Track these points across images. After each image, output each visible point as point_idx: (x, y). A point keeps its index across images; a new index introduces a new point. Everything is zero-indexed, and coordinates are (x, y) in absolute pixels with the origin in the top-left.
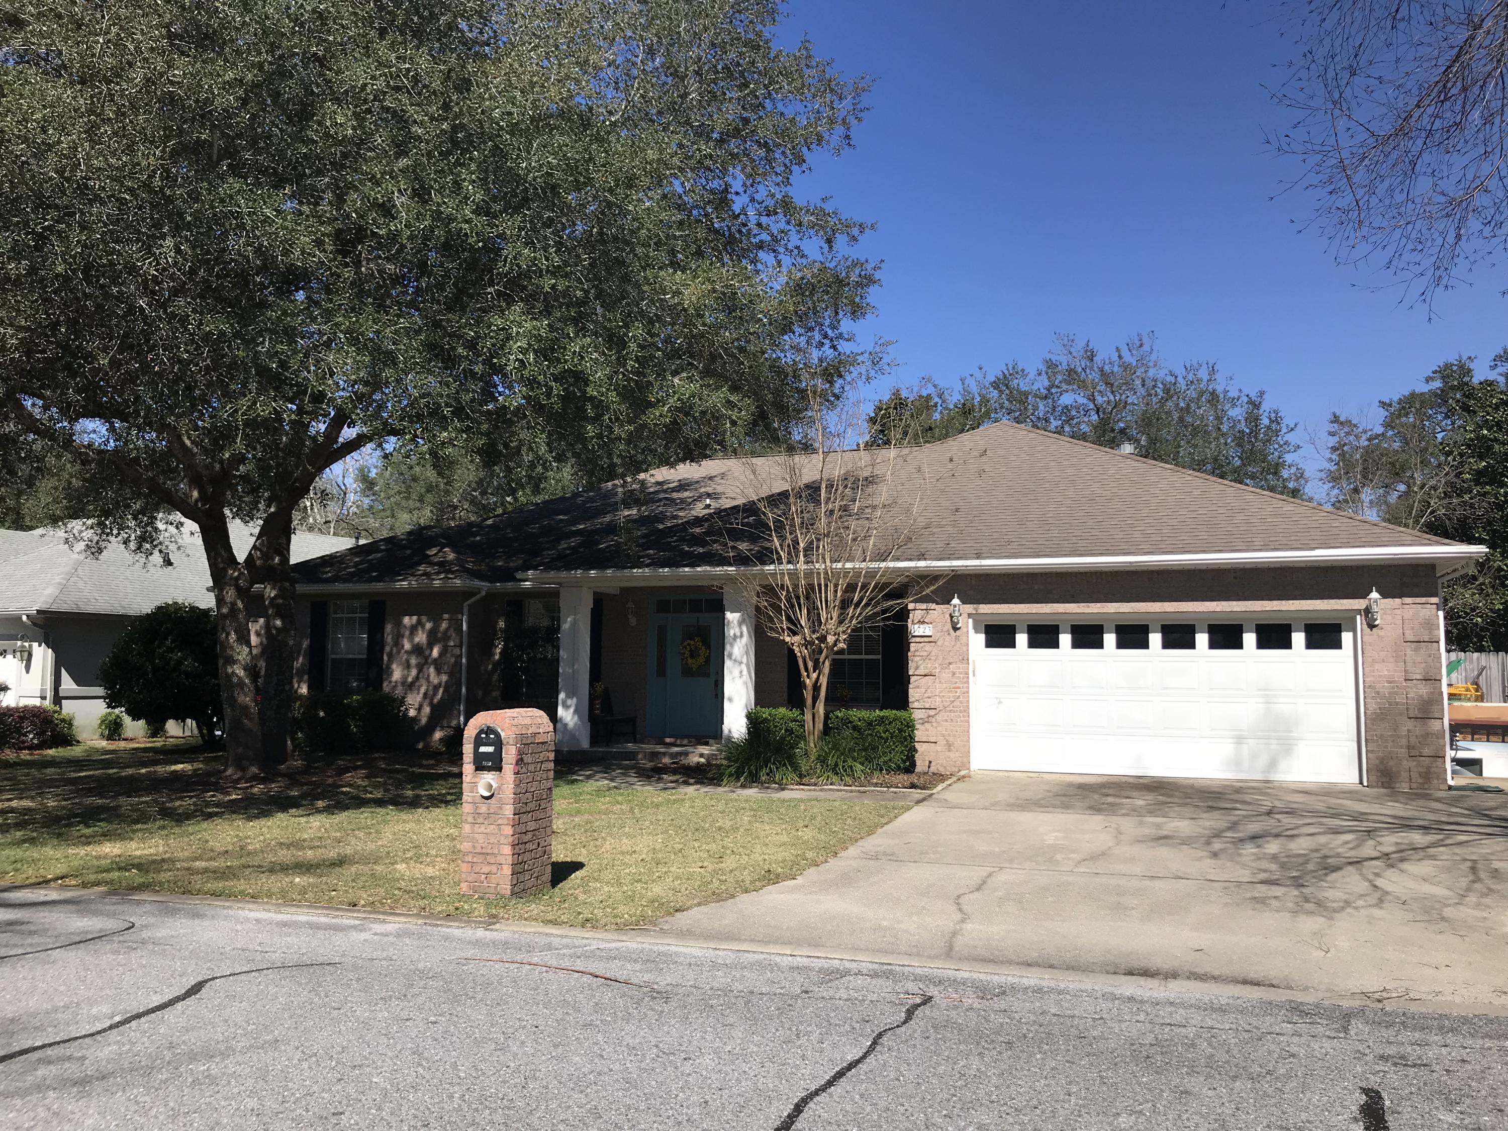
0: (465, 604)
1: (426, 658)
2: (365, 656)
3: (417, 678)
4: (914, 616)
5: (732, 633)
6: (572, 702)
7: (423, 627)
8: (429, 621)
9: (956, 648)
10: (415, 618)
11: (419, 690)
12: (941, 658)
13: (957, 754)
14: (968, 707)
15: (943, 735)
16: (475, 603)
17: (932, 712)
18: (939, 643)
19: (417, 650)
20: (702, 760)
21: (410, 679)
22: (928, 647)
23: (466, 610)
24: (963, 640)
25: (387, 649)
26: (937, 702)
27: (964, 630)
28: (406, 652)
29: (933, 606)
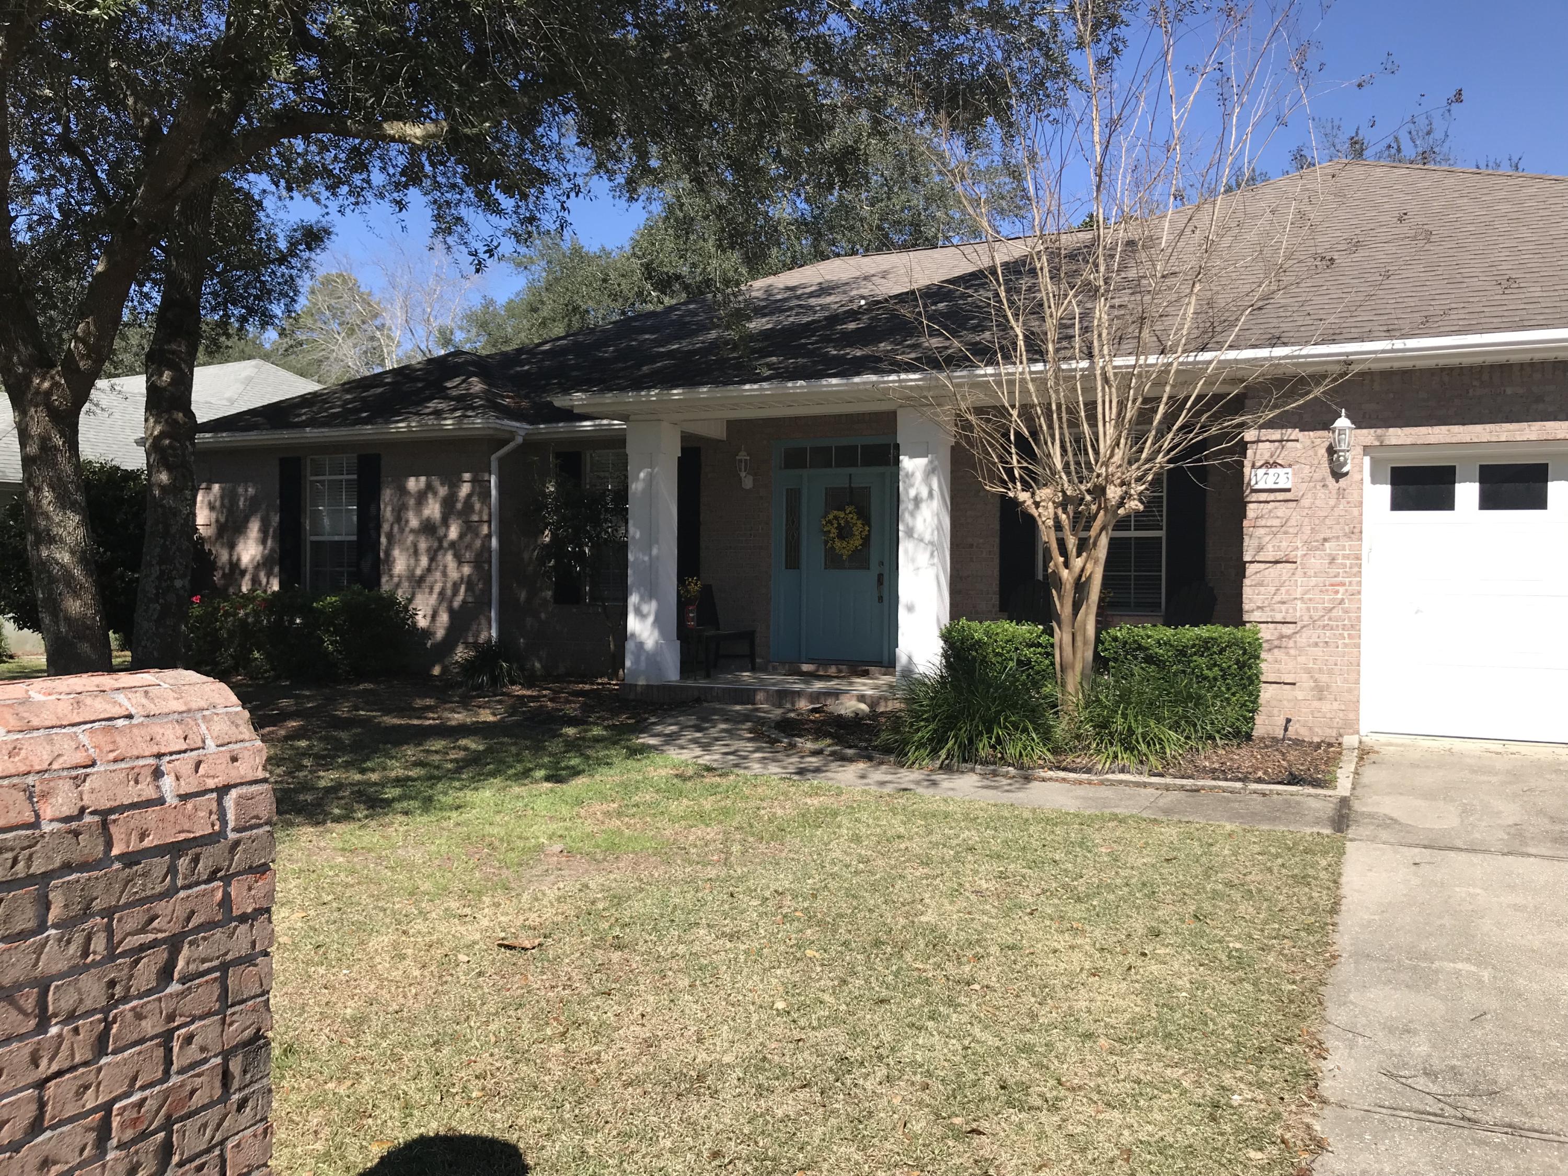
0: (494, 457)
1: (440, 540)
2: (354, 538)
3: (429, 570)
4: (1258, 453)
5: (912, 493)
6: (651, 608)
7: (435, 494)
8: (443, 484)
9: (1337, 512)
10: (423, 479)
11: (431, 589)
12: (1307, 530)
13: (1336, 705)
14: (1359, 619)
15: (1308, 671)
16: (508, 454)
17: (1287, 630)
18: (1305, 502)
19: (428, 528)
20: (863, 707)
21: (418, 572)
22: (1282, 511)
23: (494, 465)
24: (1353, 496)
25: (386, 527)
26: (1299, 611)
27: (1354, 476)
28: (412, 531)
29: (1295, 433)
